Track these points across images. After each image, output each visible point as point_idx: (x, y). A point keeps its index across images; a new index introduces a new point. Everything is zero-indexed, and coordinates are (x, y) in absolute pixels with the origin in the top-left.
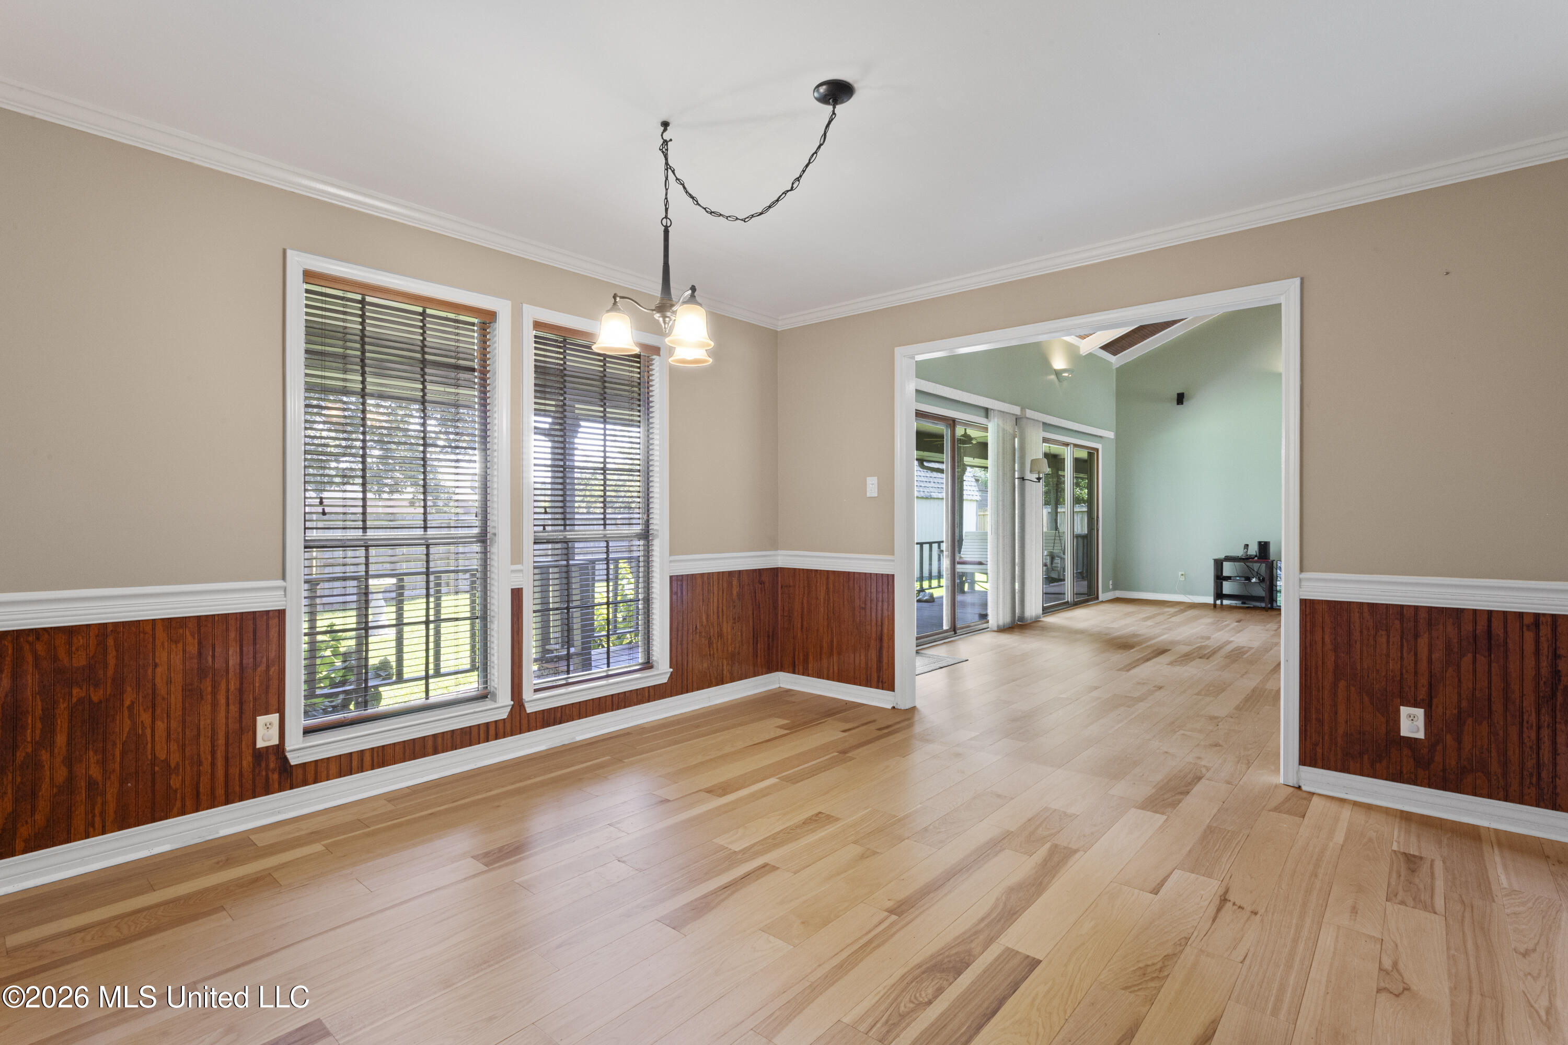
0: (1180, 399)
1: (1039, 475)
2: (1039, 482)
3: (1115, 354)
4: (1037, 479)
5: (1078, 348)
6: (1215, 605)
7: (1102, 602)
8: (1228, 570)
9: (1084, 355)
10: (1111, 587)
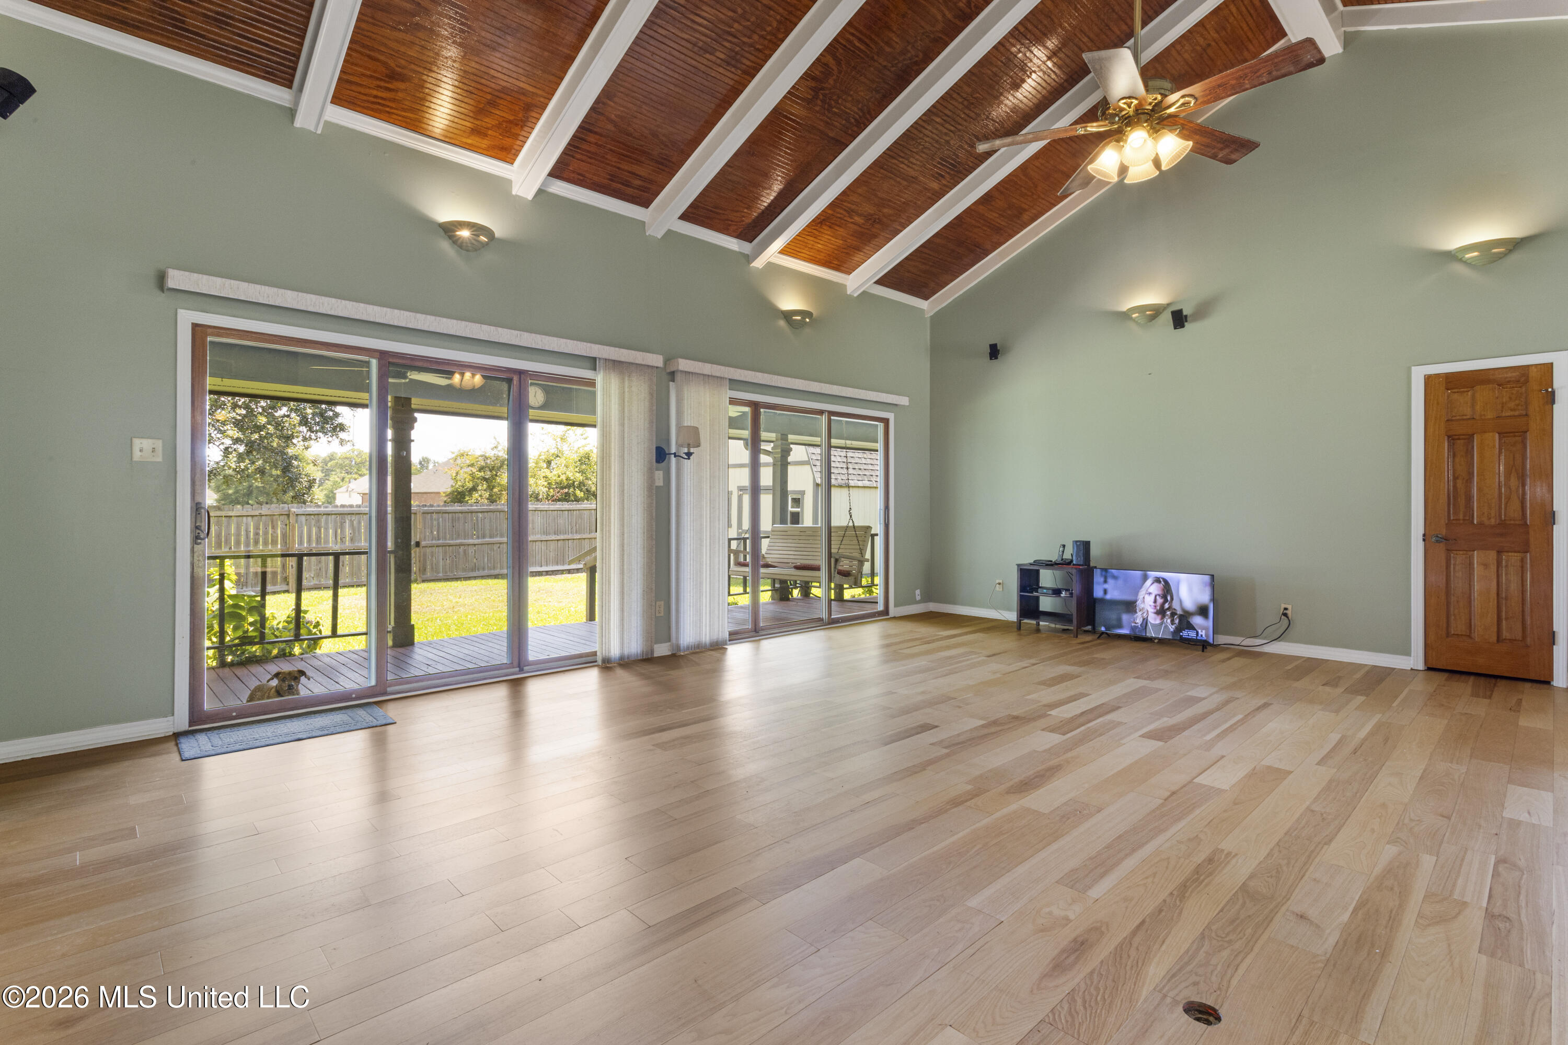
0: (995, 352)
1: (689, 450)
2: (689, 459)
3: (926, 298)
4: (686, 454)
5: (844, 287)
6: (1019, 626)
7: (894, 618)
8: (1047, 578)
9: (855, 295)
10: (918, 598)
